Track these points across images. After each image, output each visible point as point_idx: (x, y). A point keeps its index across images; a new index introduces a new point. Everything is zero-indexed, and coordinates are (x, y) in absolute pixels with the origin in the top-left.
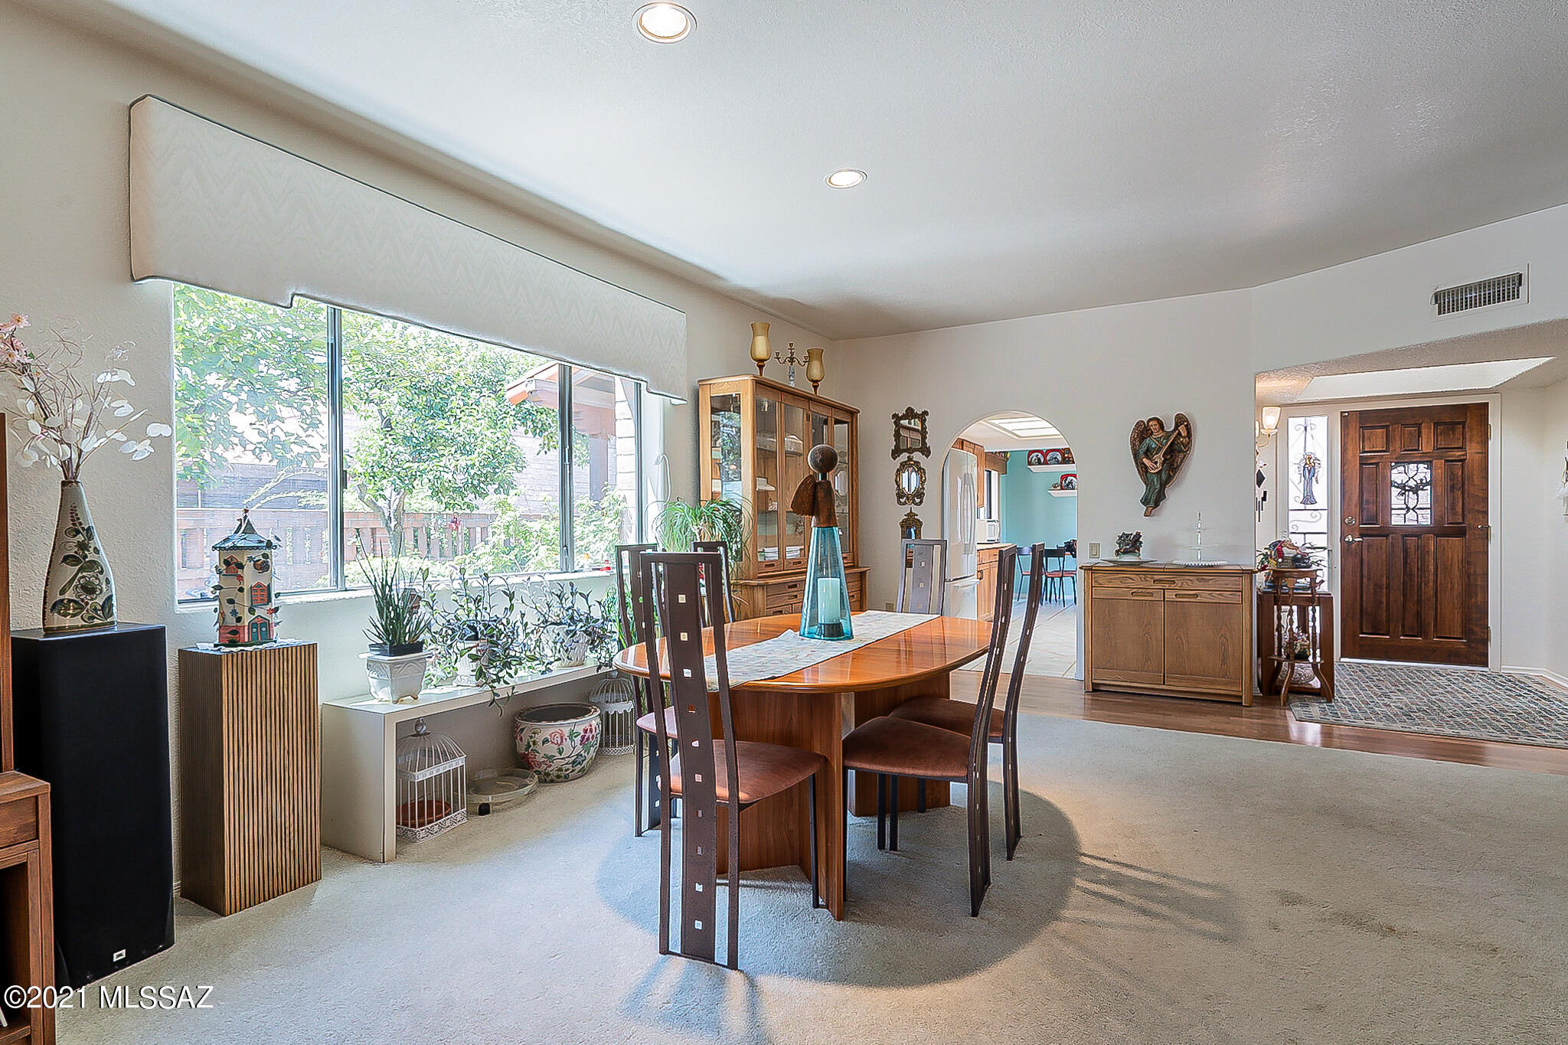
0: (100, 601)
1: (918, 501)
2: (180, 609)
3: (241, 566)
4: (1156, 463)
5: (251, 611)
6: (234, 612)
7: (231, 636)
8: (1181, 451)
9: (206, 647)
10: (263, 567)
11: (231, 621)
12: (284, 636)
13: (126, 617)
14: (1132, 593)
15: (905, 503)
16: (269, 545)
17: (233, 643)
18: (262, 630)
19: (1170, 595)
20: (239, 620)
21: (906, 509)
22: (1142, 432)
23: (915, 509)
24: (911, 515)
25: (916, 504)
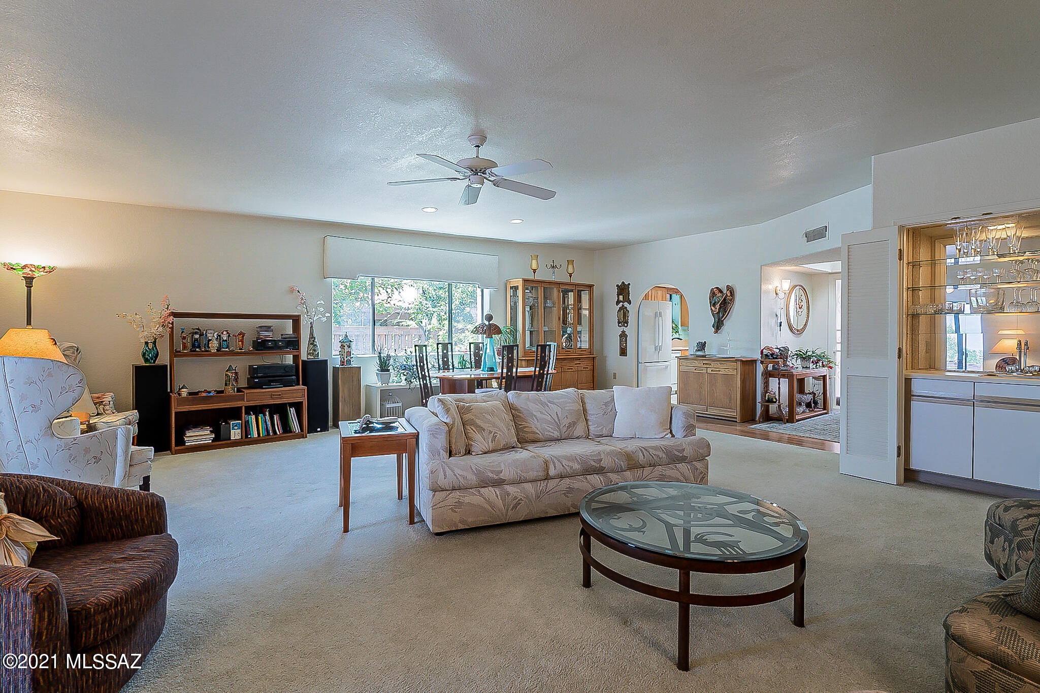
0: (317, 353)
1: (626, 325)
2: (333, 357)
3: (344, 346)
4: (716, 309)
5: (347, 357)
6: (343, 358)
7: (342, 363)
8: (729, 303)
9: (337, 366)
10: (349, 347)
11: (343, 359)
12: (354, 364)
13: (321, 358)
14: (695, 369)
15: (621, 327)
16: (351, 341)
17: (343, 365)
18: (349, 362)
19: (709, 371)
20: (344, 359)
21: (622, 329)
22: (713, 294)
23: (625, 329)
24: (623, 332)
25: (625, 326)
